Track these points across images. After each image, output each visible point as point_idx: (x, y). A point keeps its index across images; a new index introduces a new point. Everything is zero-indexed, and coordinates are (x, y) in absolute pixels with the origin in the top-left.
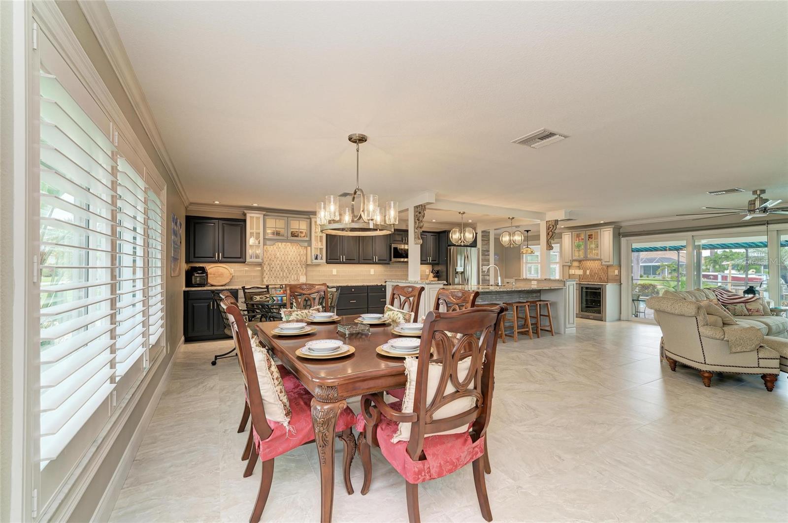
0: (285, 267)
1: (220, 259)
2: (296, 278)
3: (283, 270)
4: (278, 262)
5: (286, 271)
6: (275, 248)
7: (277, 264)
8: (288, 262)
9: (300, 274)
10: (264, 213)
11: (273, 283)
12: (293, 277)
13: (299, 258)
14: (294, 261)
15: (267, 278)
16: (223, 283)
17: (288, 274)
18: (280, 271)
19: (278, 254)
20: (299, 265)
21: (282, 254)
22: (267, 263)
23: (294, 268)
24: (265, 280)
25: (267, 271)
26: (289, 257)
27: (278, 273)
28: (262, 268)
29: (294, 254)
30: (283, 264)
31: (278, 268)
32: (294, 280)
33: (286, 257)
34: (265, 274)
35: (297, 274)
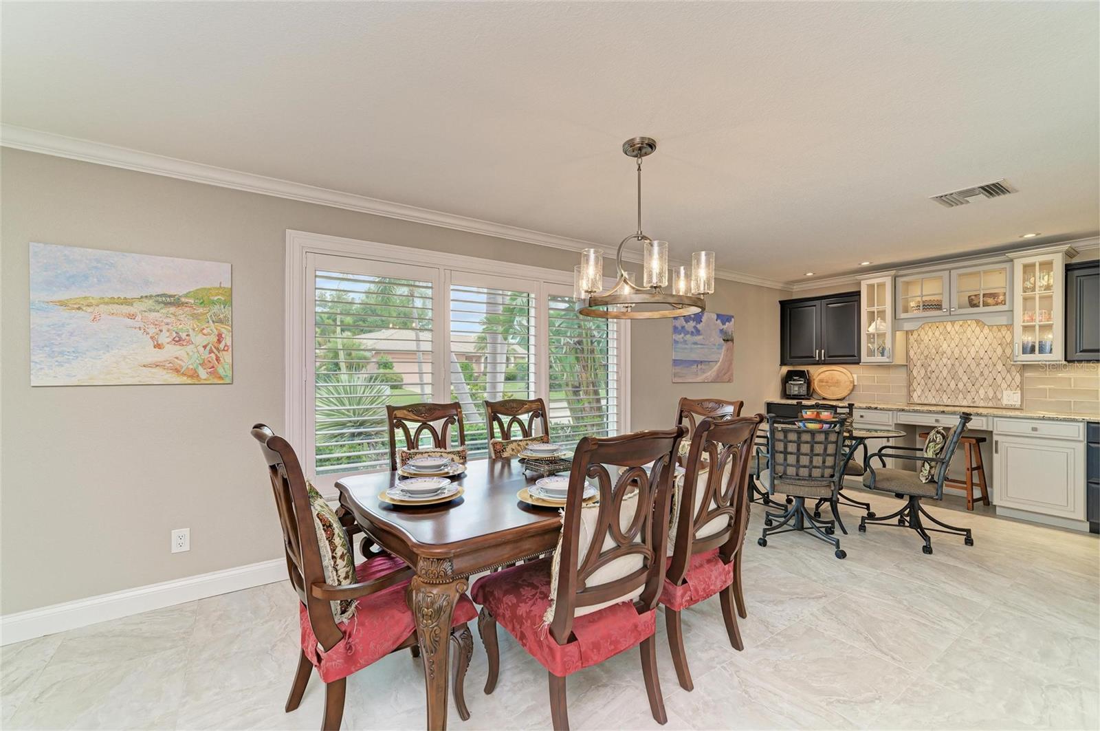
0: (961, 372)
1: (823, 358)
2: (991, 395)
3: (956, 377)
4: (945, 360)
5: (965, 378)
6: (937, 333)
7: (941, 364)
8: (969, 360)
9: (1004, 386)
10: (893, 272)
11: (934, 402)
12: (982, 392)
13: (999, 351)
14: (986, 357)
15: (919, 392)
16: (839, 396)
17: (969, 385)
18: (949, 378)
19: (945, 346)
20: (1000, 367)
21: (953, 345)
22: (919, 364)
23: (986, 372)
24: (915, 395)
25: (919, 378)
26: (973, 351)
27: (945, 384)
28: (909, 373)
29: (987, 343)
30: (957, 363)
31: (945, 372)
32: (987, 398)
33: (965, 351)
34: (915, 384)
35: (994, 385)
